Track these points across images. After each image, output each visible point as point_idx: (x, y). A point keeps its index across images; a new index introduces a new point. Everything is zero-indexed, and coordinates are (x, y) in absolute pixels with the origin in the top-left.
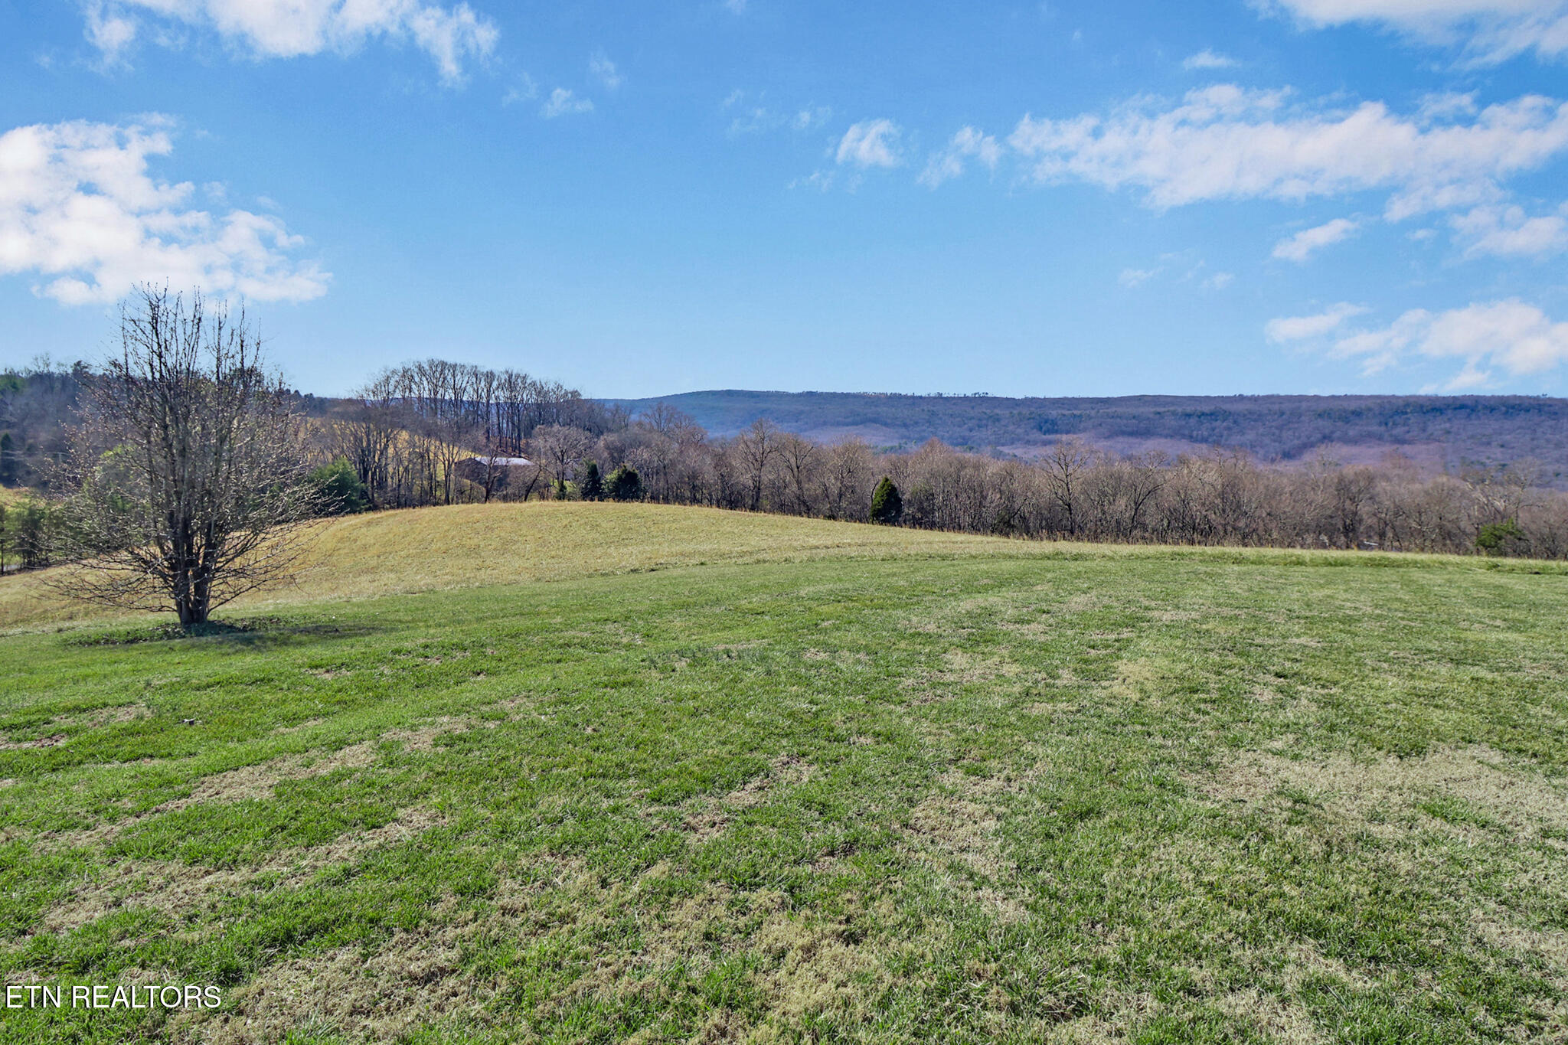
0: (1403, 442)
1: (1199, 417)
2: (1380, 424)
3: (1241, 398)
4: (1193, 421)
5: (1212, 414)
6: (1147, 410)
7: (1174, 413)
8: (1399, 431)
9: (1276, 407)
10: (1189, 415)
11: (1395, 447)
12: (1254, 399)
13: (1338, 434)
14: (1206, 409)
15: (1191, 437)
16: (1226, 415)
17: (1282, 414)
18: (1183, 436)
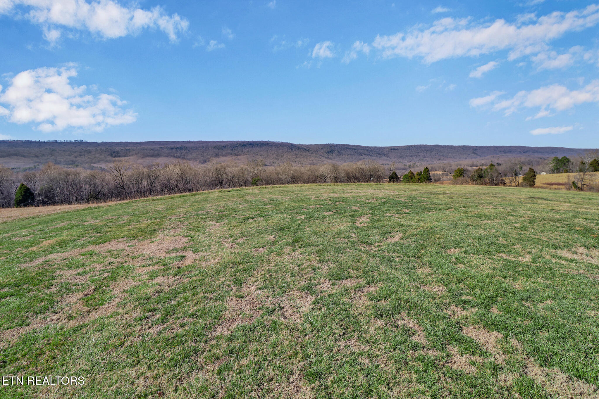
0: (238, 155)
1: (176, 149)
2: (231, 150)
3: (190, 142)
4: (174, 150)
5: (180, 148)
6: (157, 147)
7: (167, 148)
8: (236, 151)
9: (201, 145)
10: (173, 148)
11: (236, 157)
12: (194, 142)
13: (220, 153)
14: (178, 146)
15: (174, 156)
16: (186, 148)
17: (203, 147)
18: (171, 156)
